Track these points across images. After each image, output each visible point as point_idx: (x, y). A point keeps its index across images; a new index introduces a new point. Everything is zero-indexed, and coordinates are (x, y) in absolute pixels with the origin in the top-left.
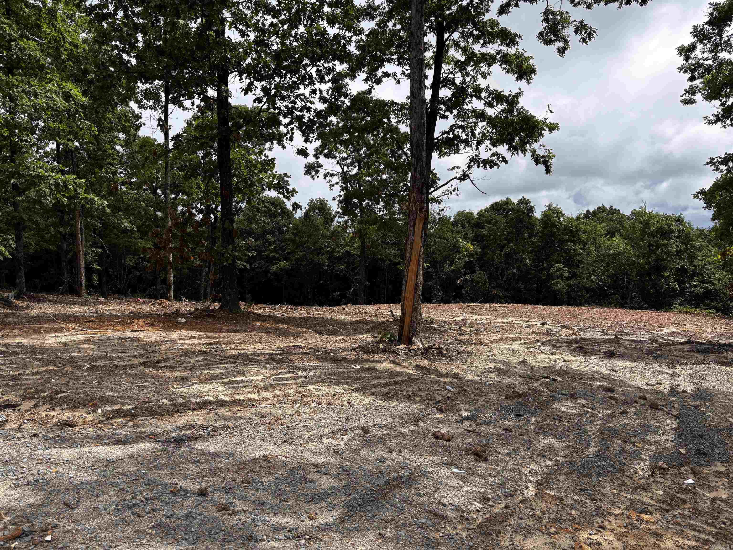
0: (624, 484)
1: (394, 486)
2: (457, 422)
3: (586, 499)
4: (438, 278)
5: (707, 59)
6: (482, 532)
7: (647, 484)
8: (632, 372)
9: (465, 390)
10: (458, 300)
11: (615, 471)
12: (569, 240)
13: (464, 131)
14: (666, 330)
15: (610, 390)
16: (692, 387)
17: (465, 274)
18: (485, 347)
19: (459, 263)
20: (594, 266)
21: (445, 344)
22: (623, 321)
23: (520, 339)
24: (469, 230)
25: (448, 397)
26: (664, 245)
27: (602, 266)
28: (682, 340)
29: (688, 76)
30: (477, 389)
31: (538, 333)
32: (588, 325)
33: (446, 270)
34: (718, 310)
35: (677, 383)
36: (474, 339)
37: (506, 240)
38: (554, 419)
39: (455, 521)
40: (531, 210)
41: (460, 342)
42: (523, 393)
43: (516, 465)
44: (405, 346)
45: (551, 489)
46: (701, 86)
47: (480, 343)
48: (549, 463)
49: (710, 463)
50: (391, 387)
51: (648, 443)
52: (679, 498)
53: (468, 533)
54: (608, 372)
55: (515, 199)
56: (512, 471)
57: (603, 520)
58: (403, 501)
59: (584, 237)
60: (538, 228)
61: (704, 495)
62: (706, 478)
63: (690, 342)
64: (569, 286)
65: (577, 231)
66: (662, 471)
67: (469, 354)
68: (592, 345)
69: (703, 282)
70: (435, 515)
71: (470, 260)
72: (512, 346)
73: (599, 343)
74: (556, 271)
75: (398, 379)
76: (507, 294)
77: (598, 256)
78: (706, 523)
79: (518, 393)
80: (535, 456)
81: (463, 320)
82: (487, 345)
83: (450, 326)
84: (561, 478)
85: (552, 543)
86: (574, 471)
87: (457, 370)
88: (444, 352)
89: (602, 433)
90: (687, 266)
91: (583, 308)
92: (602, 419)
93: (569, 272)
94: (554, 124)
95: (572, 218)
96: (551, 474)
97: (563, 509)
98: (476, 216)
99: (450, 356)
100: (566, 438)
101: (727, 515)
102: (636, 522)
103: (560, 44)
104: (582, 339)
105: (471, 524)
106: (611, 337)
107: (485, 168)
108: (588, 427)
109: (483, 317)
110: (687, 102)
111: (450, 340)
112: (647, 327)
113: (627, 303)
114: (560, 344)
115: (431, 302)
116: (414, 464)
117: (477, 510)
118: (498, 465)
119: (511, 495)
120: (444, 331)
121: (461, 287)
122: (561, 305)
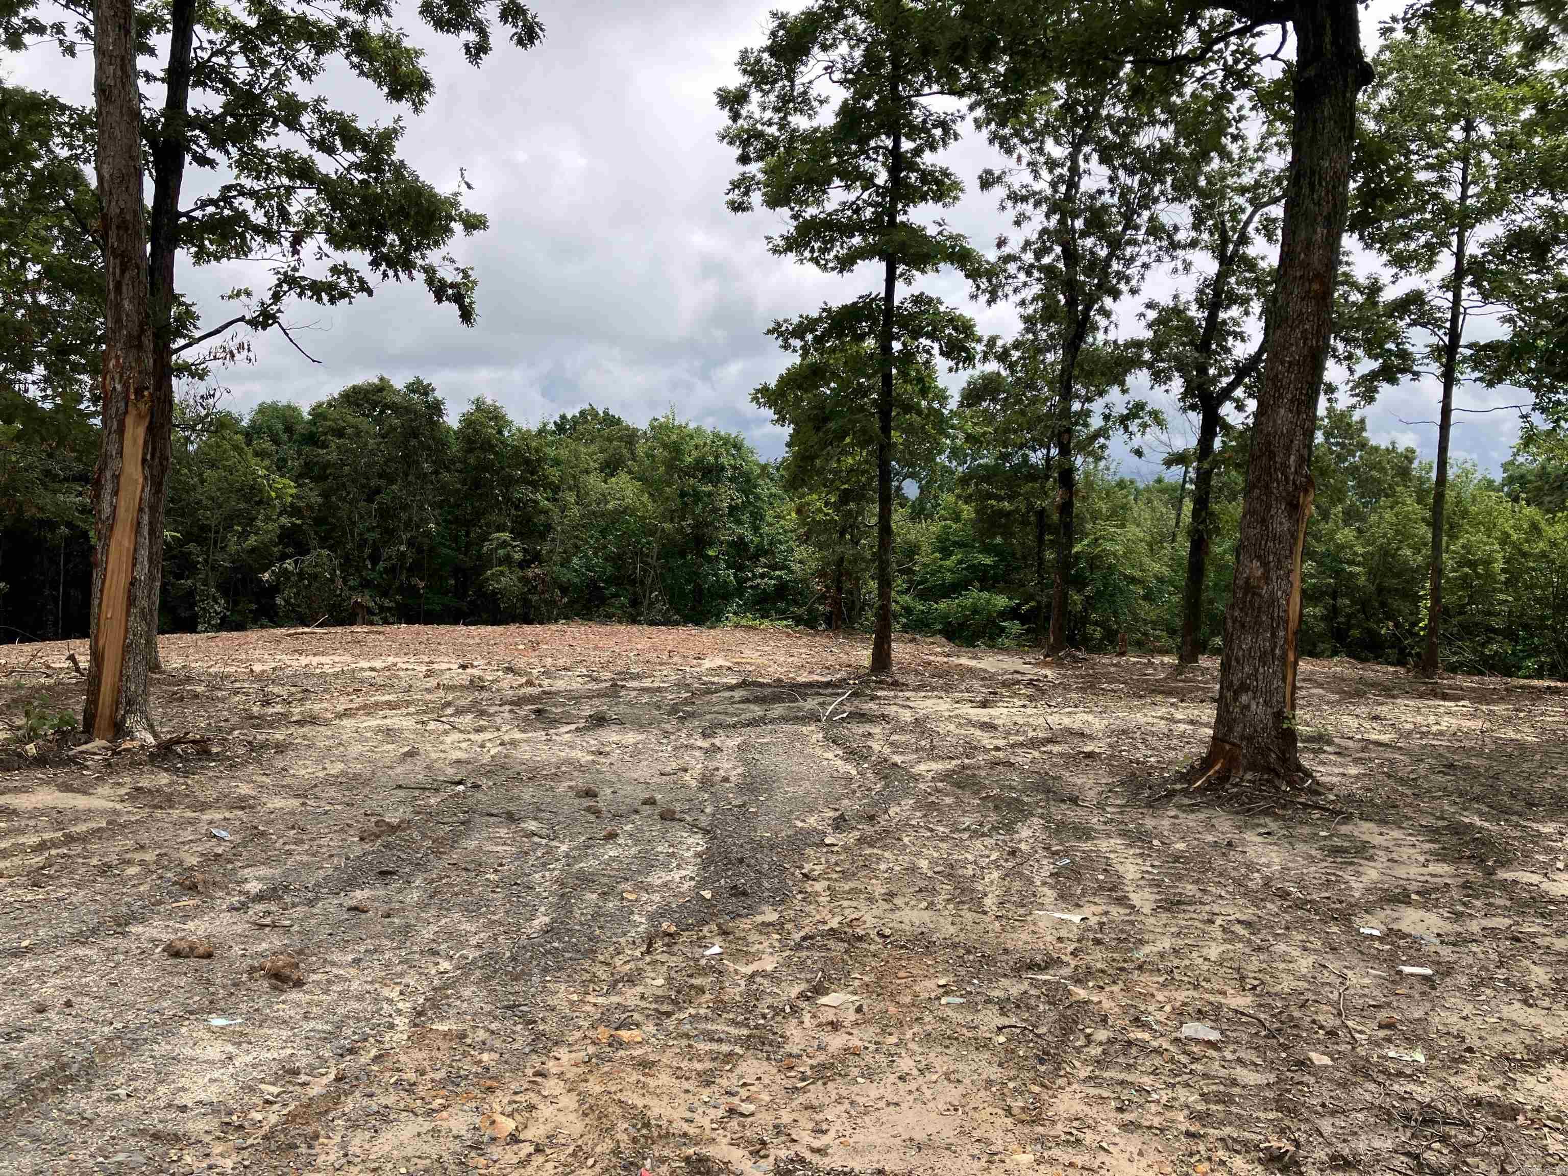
0: (594, 979)
1: (42, 1090)
2: (232, 909)
3: (515, 1024)
4: (213, 568)
5: (770, 124)
6: (273, 1147)
7: (638, 969)
8: (636, 752)
9: (263, 834)
10: (265, 621)
11: (579, 956)
12: (523, 480)
13: (259, 204)
14: (707, 664)
15: (589, 794)
16: (740, 770)
17: (283, 557)
18: (321, 729)
19: (267, 532)
20: (577, 537)
21: (220, 729)
22: (631, 650)
23: (408, 704)
24: (290, 450)
25: (218, 855)
26: (710, 494)
27: (592, 537)
28: (734, 682)
29: (737, 152)
30: (293, 828)
31: (448, 688)
32: (561, 662)
33: (233, 548)
34: (798, 621)
35: (715, 764)
36: (297, 711)
37: (380, 476)
38: (466, 870)
39: (207, 1139)
40: (436, 408)
41: (257, 721)
42: (402, 822)
43: (371, 982)
44: (104, 743)
45: (442, 1019)
46: (760, 176)
47: (312, 720)
48: (445, 965)
49: (752, 910)
50: (53, 852)
51: (648, 889)
52: (692, 986)
53: (239, 1159)
54: (590, 758)
55: (399, 382)
56: (360, 998)
57: (544, 1058)
58: (69, 1122)
59: (554, 474)
60: (455, 448)
61: (736, 972)
62: (744, 938)
63: (743, 684)
64: (524, 580)
65: (539, 460)
66: (666, 940)
67: (281, 748)
68: (564, 705)
69: (774, 567)
70: (156, 1136)
71: (293, 524)
72: (388, 721)
73: (576, 698)
74: (497, 549)
75: (81, 828)
76: (387, 603)
77: (582, 516)
78: (734, 1022)
79: (388, 824)
80: (417, 956)
81: (274, 669)
82: (327, 723)
83: (237, 685)
84: (467, 993)
85: (433, 1130)
86: (495, 972)
87: (245, 789)
88: (215, 750)
89: (563, 885)
90: (749, 536)
91: (554, 627)
92: (567, 856)
93: (525, 551)
94: (475, 216)
95: (528, 431)
96: (445, 987)
97: (465, 1054)
98: (307, 417)
99: (228, 758)
100: (487, 906)
101: (770, 1000)
102: (608, 1049)
103: (471, 36)
104: (545, 693)
105: (249, 1135)
106: (604, 685)
107: (319, 300)
108: (537, 876)
109: (323, 659)
110: (738, 207)
111: (234, 720)
112: (675, 659)
113: (641, 614)
114: (497, 708)
115: (193, 630)
116: (106, 1030)
117: (267, 1102)
118: (326, 992)
119: (351, 1051)
120: (223, 700)
121: (274, 589)
122: (507, 623)
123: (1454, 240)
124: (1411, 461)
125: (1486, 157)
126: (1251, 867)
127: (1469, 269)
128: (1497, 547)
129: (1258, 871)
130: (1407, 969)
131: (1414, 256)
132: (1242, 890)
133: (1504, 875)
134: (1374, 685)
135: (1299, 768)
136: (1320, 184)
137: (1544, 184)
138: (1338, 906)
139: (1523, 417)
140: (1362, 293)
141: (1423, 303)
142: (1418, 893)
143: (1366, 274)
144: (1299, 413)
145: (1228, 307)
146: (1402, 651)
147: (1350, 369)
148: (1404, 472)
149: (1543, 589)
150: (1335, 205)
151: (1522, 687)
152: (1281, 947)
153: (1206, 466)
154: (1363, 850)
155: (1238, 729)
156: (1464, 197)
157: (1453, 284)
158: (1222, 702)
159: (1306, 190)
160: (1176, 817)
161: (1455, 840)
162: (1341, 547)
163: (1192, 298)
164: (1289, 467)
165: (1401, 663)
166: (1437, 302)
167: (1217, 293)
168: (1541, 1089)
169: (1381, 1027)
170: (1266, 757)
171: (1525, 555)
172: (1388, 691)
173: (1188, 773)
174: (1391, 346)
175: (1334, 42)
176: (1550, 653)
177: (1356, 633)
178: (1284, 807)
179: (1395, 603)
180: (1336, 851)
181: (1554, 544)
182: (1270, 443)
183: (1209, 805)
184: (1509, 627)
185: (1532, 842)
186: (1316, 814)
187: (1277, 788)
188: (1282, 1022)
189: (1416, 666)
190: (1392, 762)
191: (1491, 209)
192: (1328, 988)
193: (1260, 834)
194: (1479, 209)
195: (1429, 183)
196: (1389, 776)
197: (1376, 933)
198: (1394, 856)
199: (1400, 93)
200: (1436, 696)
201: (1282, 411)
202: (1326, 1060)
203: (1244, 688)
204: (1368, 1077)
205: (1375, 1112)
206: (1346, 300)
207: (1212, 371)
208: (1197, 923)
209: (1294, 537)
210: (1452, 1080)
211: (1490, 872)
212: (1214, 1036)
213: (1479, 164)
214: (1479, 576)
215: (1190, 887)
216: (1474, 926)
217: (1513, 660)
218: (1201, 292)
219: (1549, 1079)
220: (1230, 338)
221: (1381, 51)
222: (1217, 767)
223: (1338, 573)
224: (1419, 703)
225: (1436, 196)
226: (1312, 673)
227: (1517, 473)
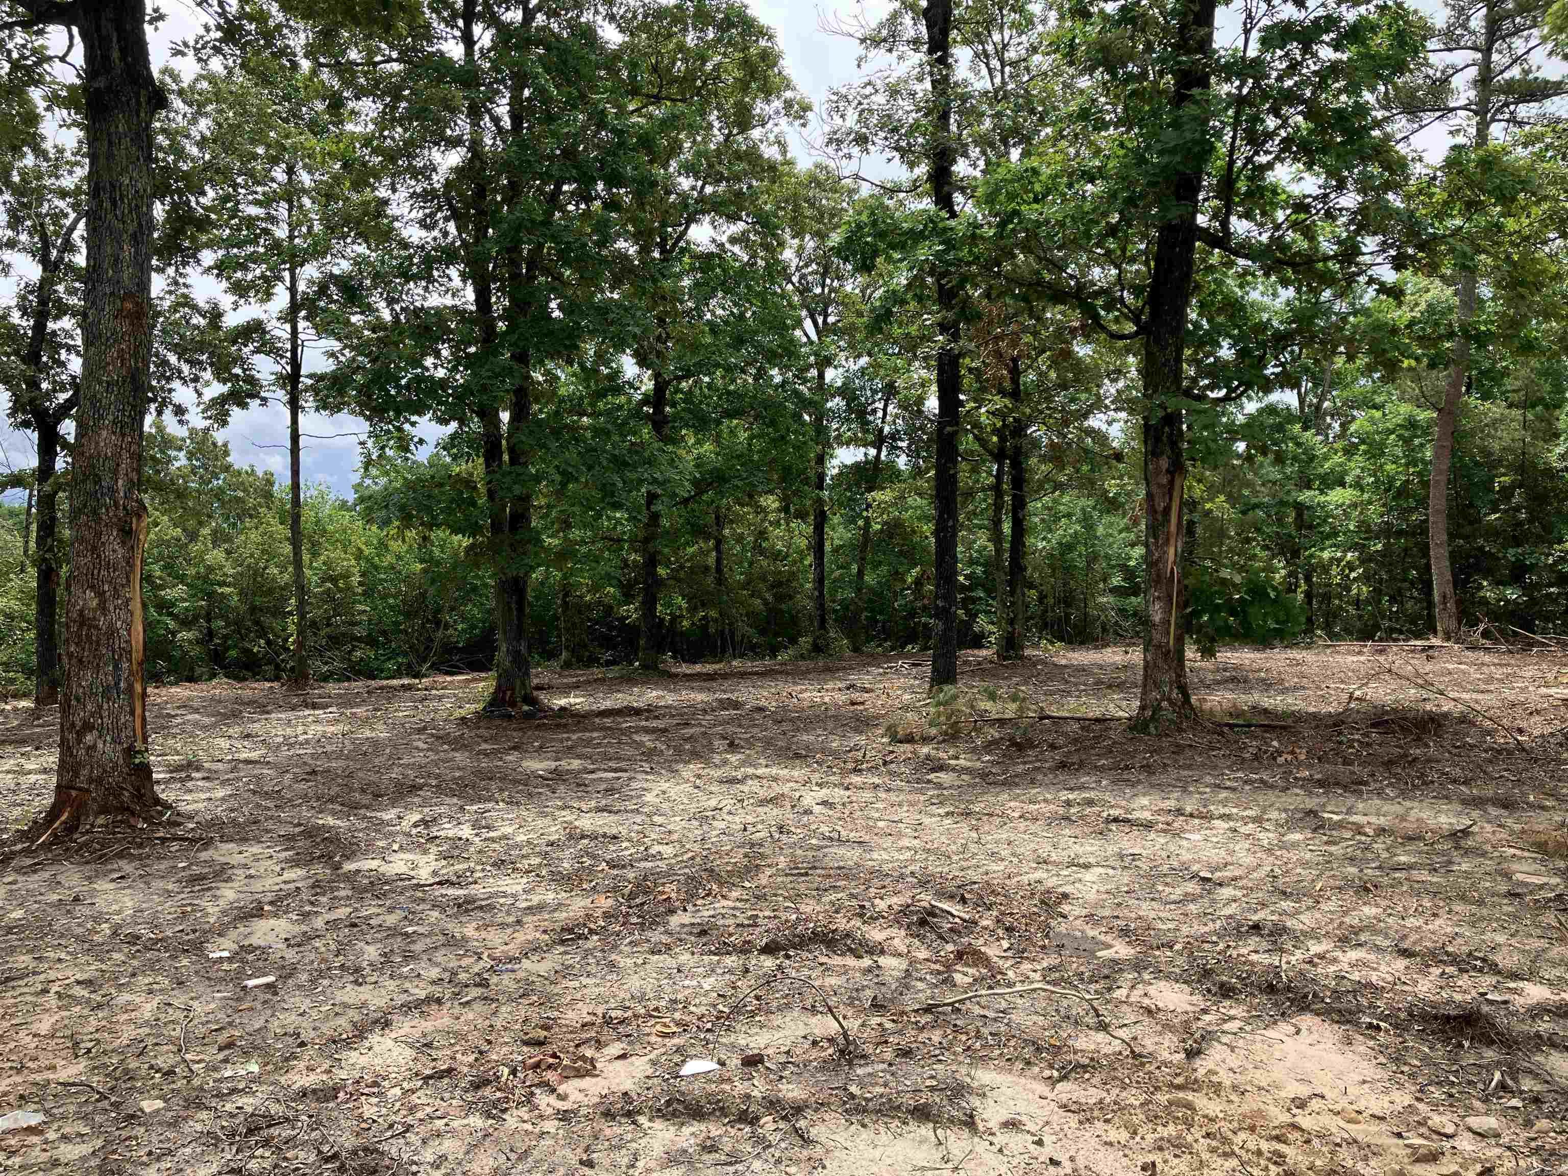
123: (287, 275)
124: (272, 484)
125: (307, 202)
126: (98, 919)
127: (303, 304)
128: (353, 562)
129: (107, 921)
130: (251, 983)
131: (252, 285)
132: (86, 946)
133: (349, 866)
134: (250, 703)
135: (157, 801)
136: (122, 199)
137: (359, 235)
138: (191, 936)
139: (361, 443)
140: (204, 317)
141: (264, 332)
142: (271, 903)
143: (205, 298)
144: (123, 435)
145: (57, 318)
146: (277, 667)
147: (197, 391)
148: (268, 495)
149: (395, 597)
150: (140, 225)
151: (381, 688)
152: (125, 997)
153: (47, 488)
154: (222, 873)
155: (85, 772)
156: (291, 237)
157: (290, 316)
158: (66, 748)
159: (107, 204)
160: (14, 882)
161: (308, 843)
162: (210, 569)
163: (13, 303)
164: (117, 491)
165: (277, 678)
166: (277, 333)
167: (43, 302)
168: (363, 1061)
169: (221, 1049)
170: (117, 796)
171: (376, 568)
172: (263, 709)
173: (30, 829)
174: (237, 371)
175: (123, 58)
176: (405, 654)
177: (233, 653)
178: (141, 846)
179: (266, 620)
180: (195, 879)
181: (399, 558)
182: (93, 466)
183: (55, 861)
184: (369, 635)
185: (376, 831)
186: (175, 846)
187: (133, 827)
188: (117, 1079)
189: (289, 680)
190: (259, 778)
191: (318, 251)
192: (171, 1026)
193: (113, 880)
194: (306, 251)
195: (258, 218)
196: (254, 792)
197: (226, 954)
198: (252, 871)
199: (220, 125)
200: (306, 707)
201: (104, 433)
202: (159, 1104)
203: (88, 727)
204: (201, 1106)
205: (203, 1140)
206: (187, 322)
207: (45, 386)
208: (29, 998)
209: (129, 562)
210: (282, 1080)
211: (337, 867)
212: (35, 1119)
213: (301, 206)
214: (340, 590)
215: (23, 958)
216: (319, 923)
217: (375, 664)
218: (23, 298)
219: (370, 1049)
220: (63, 351)
221: (197, 80)
222: (63, 818)
223: (211, 595)
224: (291, 715)
225: (266, 231)
226: (189, 699)
227: (367, 493)
